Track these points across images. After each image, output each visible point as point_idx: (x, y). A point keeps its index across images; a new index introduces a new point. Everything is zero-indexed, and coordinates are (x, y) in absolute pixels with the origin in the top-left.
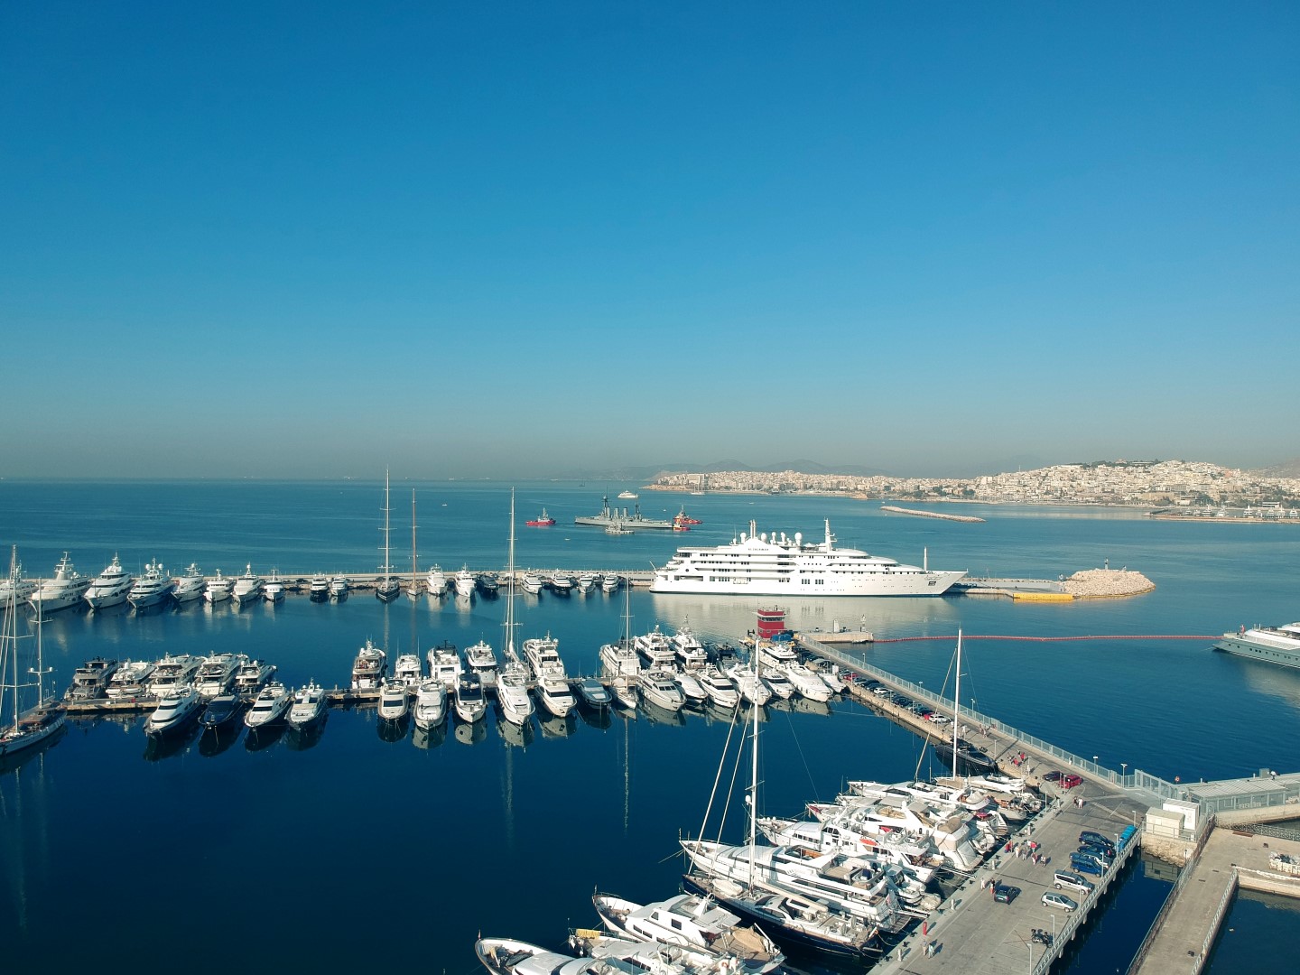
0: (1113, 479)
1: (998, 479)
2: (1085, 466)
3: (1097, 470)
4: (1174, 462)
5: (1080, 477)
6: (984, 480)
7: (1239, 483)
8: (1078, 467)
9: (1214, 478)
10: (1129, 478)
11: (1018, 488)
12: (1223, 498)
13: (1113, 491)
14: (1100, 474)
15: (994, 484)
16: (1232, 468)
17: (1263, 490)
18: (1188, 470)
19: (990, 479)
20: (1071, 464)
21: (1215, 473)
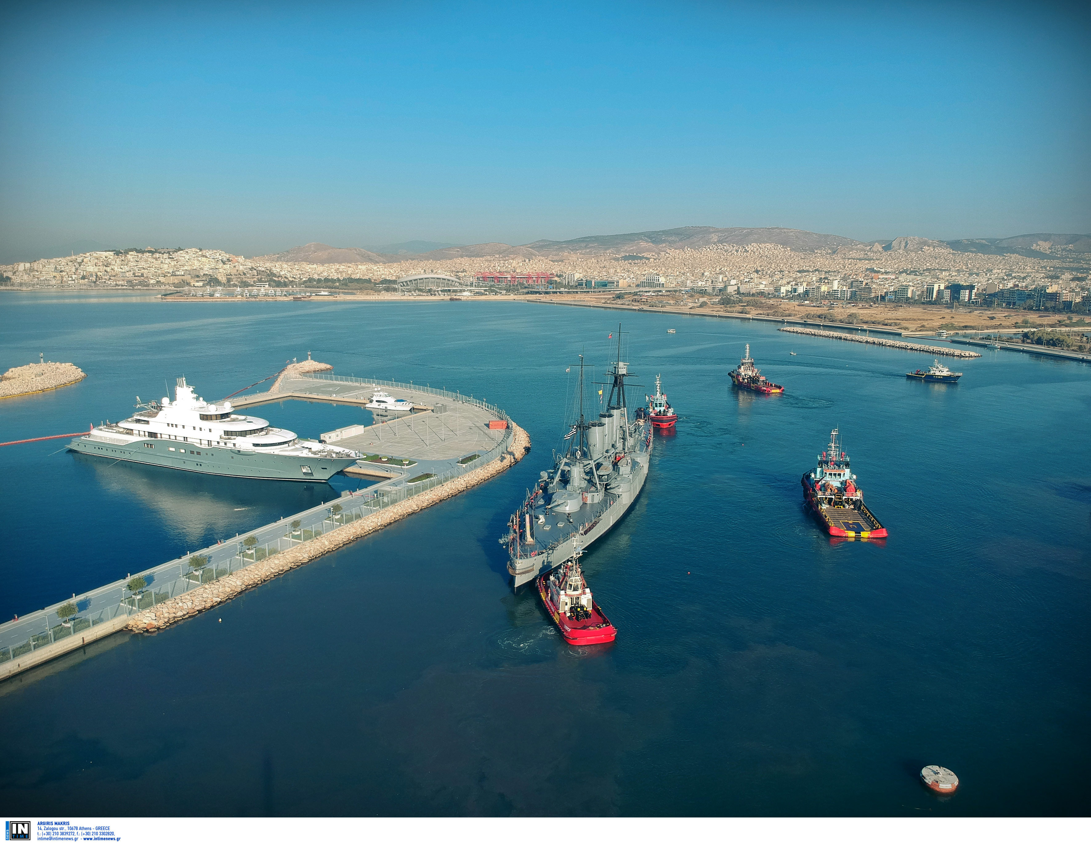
0: (142, 264)
1: (35, 265)
2: (118, 253)
3: (129, 256)
4: (194, 249)
5: (113, 262)
6: (21, 266)
7: (241, 268)
8: (112, 253)
9: (224, 263)
10: (157, 264)
11: (55, 274)
12: (229, 280)
13: (142, 275)
14: (131, 260)
15: (32, 270)
16: (237, 255)
17: (259, 273)
18: (203, 256)
19: (28, 265)
20: (106, 251)
21: (225, 259)
